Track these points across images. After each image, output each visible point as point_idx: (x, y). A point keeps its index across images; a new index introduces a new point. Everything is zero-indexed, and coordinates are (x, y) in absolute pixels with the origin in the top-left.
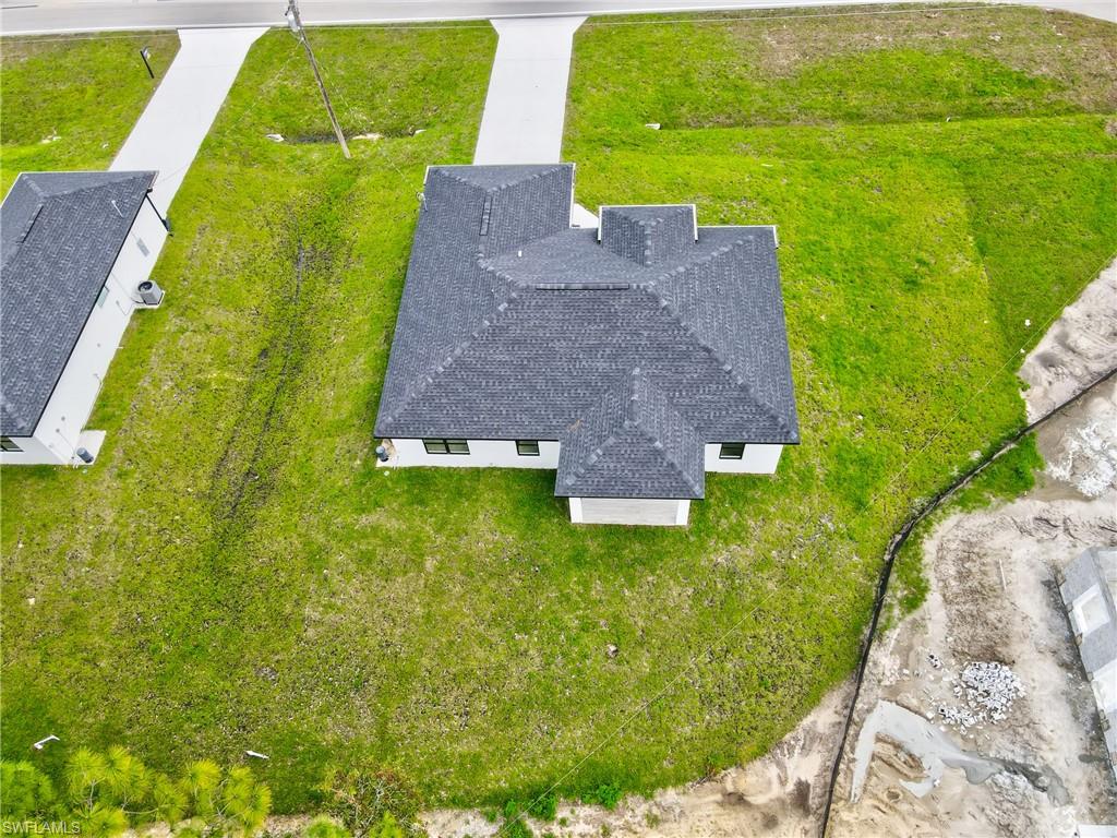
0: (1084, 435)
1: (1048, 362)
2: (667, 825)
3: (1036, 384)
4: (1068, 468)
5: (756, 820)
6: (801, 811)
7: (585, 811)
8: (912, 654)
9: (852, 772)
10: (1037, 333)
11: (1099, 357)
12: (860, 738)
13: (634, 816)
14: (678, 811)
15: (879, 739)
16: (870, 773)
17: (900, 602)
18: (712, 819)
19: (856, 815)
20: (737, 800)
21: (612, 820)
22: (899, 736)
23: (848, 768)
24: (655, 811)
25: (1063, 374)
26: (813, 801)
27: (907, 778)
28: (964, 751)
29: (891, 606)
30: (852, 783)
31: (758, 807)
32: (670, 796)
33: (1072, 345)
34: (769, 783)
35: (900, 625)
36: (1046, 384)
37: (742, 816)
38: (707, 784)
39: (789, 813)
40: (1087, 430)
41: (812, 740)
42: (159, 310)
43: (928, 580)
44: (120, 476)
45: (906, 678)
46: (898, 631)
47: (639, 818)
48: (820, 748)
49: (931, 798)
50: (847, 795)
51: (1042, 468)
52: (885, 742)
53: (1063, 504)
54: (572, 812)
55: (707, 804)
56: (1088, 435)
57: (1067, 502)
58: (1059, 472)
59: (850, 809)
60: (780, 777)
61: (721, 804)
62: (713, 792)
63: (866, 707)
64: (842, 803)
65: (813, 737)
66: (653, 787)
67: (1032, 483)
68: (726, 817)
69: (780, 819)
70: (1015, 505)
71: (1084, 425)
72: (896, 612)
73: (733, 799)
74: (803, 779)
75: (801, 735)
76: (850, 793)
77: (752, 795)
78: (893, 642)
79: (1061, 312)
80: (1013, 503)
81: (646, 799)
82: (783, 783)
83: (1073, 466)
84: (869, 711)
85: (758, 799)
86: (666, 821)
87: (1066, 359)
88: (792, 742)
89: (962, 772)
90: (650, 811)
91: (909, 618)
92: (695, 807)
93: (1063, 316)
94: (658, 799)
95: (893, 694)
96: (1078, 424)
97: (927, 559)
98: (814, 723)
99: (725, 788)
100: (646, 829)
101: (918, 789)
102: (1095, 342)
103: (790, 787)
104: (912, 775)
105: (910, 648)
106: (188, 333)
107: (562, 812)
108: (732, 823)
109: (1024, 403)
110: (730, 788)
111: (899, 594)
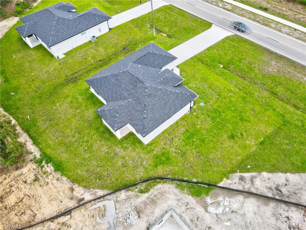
0: (226, 200)
1: (242, 179)
2: (58, 182)
3: (231, 180)
4: (212, 202)
5: (70, 196)
6: (78, 202)
7: (52, 168)
8: (129, 199)
9: (93, 205)
10: (248, 171)
11: (257, 189)
12: (101, 202)
13: (56, 176)
14: (62, 182)
15: (104, 206)
16: (95, 209)
17: (140, 189)
18: (65, 188)
19: (84, 212)
20: (72, 190)
21: (53, 173)
22: (108, 209)
23: (93, 204)
24: (60, 178)
25: (242, 184)
26: (81, 203)
27: (99, 216)
28: (114, 223)
29: (137, 188)
30: (90, 207)
31: (73, 194)
32: (65, 179)
33: (254, 181)
34: (80, 193)
35: (134, 193)
36: (234, 182)
37: (69, 193)
38: (71, 183)
39: (76, 200)
40: (228, 199)
41: (94, 194)
42: (93, 42)
43: (150, 191)
44: (59, 64)
45: (122, 202)
46: (132, 193)
47: (57, 177)
48: (94, 197)
49: (98, 224)
50: (87, 208)
51: (206, 196)
52: (104, 207)
53: (200, 206)
54: (50, 166)
55: (68, 185)
56: (227, 200)
57: (201, 207)
58: (209, 200)
59: (85, 210)
60: (82, 194)
61: (69, 188)
62: (71, 185)
63: (109, 199)
64: (85, 208)
65: (95, 194)
66: (65, 175)
67: (199, 196)
68: (67, 190)
69: (73, 200)
70: (188, 196)
71: (229, 197)
72: (137, 190)
73: (72, 189)
74: (85, 198)
75: (94, 191)
76: (88, 208)
77: (75, 192)
78: (129, 194)
79: (262, 172)
80: (189, 195)
81: (61, 175)
82: (81, 195)
83: (214, 203)
84: (109, 200)
85: (75, 193)
86: (59, 181)
87: (248, 182)
88: (91, 191)
89: (108, 226)
90: (59, 177)
91: (138, 193)
92: (65, 184)
93: (262, 173)
94: (62, 177)
95: (117, 202)
96: (229, 196)
97: (156, 187)
98: (98, 192)
99: (73, 186)
100: (55, 179)
101: (98, 220)
102: (261, 185)
103: (82, 197)
104: (100, 217)
105: (130, 198)
106: (93, 49)
107: (49, 165)
108: (67, 192)
109: (222, 181)
110: (74, 187)
111: (142, 188)
